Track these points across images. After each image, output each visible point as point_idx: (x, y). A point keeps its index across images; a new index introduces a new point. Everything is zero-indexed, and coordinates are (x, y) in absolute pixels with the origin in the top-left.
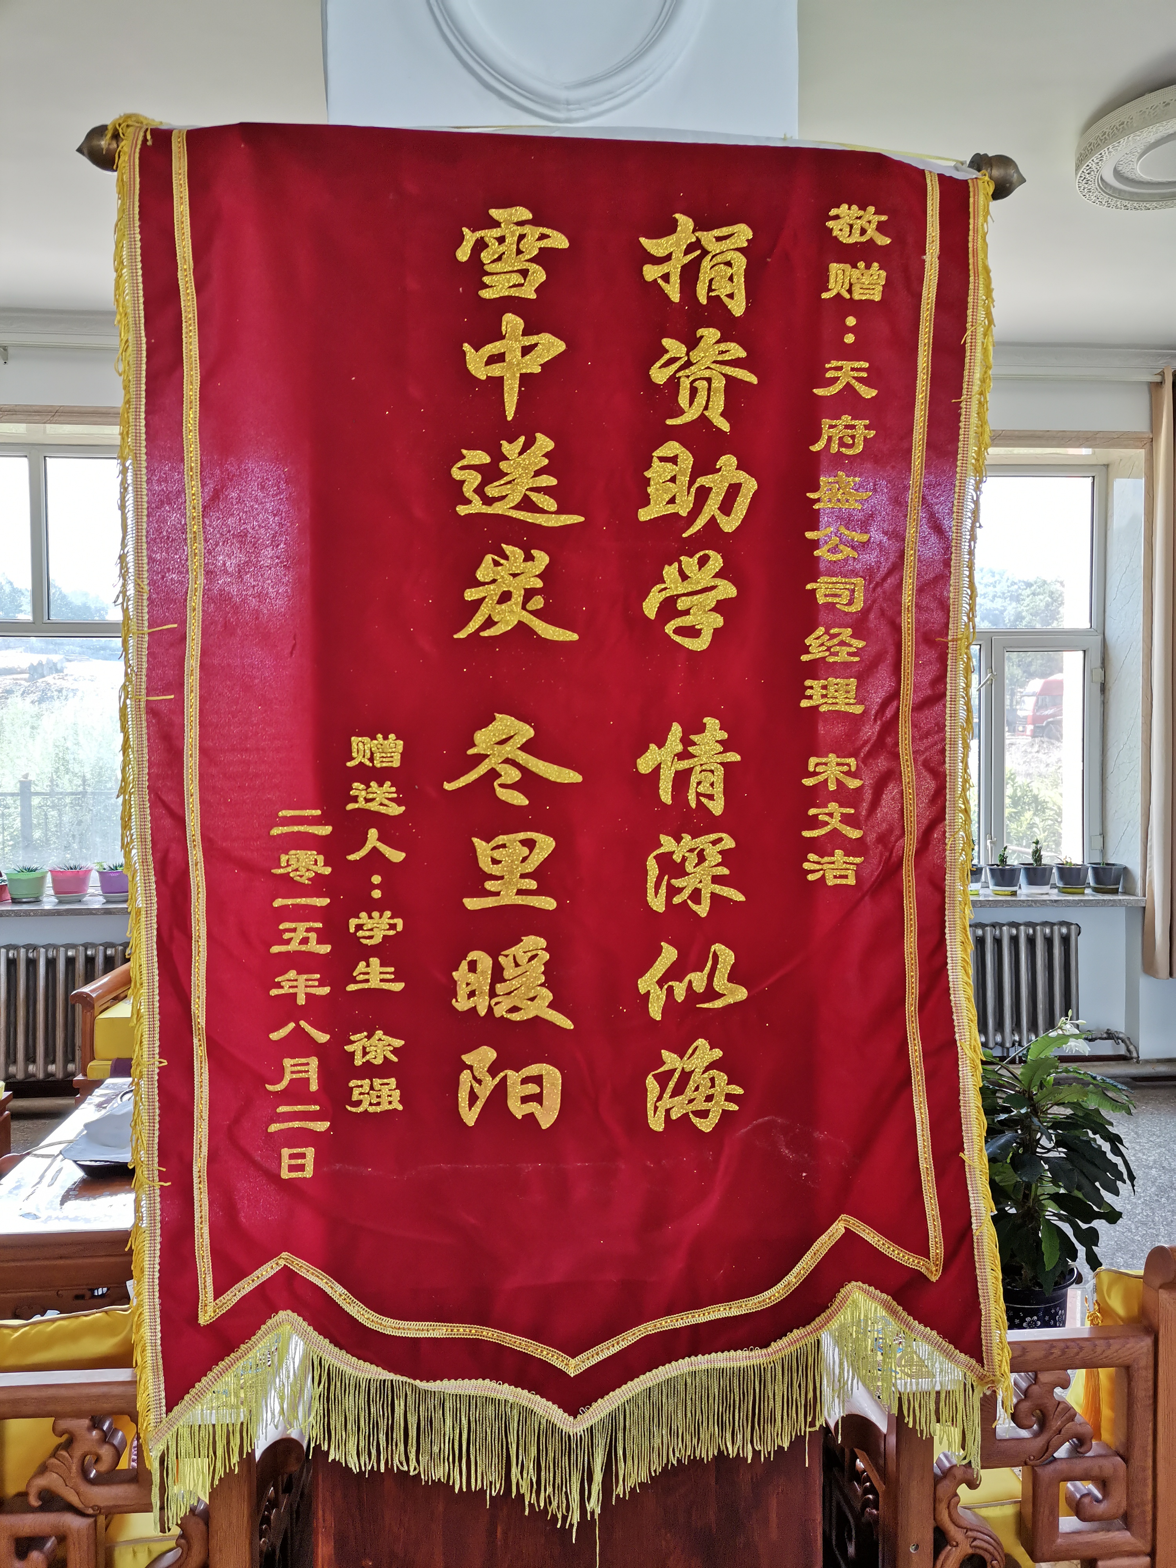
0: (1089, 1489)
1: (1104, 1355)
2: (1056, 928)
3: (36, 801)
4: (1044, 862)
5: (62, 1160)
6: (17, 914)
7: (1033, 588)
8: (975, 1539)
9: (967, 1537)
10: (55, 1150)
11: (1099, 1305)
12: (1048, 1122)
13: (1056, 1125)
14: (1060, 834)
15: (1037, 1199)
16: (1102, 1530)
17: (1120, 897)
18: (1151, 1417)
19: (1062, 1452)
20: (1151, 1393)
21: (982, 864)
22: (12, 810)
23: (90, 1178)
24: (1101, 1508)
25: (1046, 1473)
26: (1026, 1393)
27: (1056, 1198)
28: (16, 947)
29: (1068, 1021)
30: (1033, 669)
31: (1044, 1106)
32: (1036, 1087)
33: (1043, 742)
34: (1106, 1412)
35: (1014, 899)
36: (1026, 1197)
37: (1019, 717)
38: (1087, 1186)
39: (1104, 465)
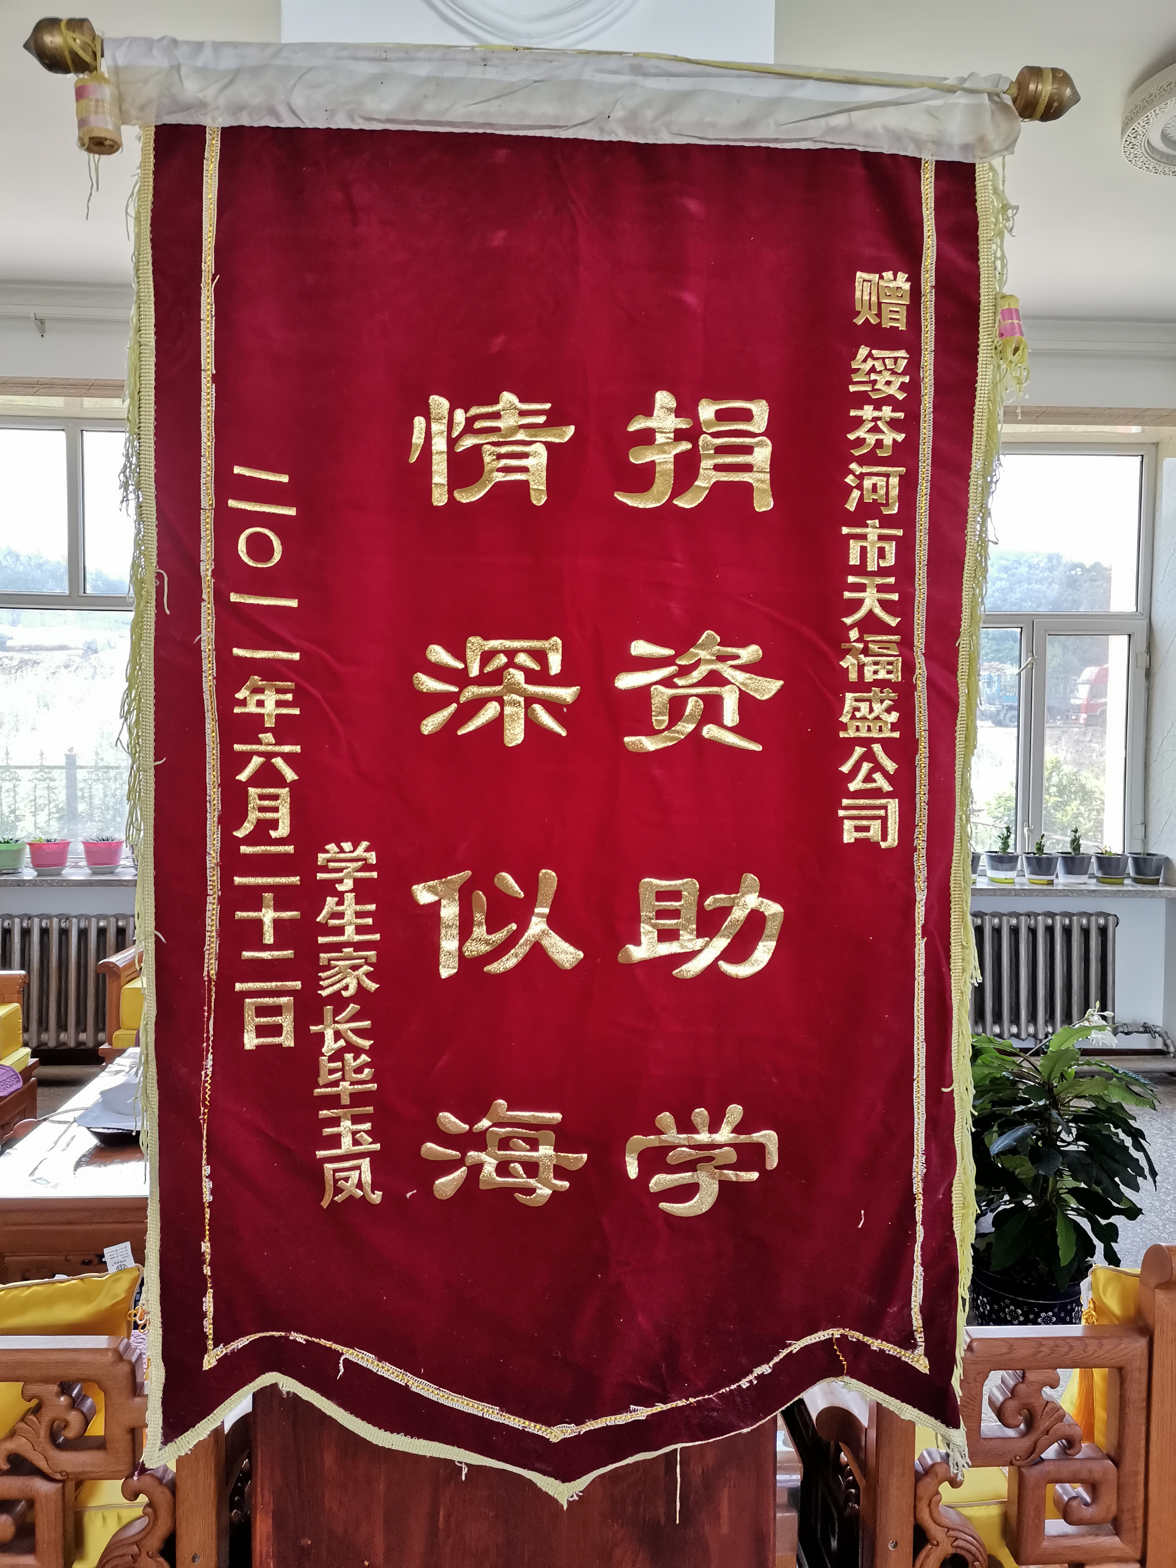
0: (1078, 1492)
1: (1098, 1355)
2: (1093, 918)
3: (81, 774)
4: (1082, 850)
5: (78, 1126)
8: (956, 1538)
9: (948, 1537)
10: (70, 1117)
11: (1094, 1303)
12: (1068, 1115)
13: (1077, 1118)
15: (1056, 1193)
16: (1090, 1535)
17: (1161, 889)
18: (1144, 1421)
19: (1050, 1453)
20: (1145, 1395)
21: (1019, 851)
22: (58, 783)
23: (103, 1146)
24: (1090, 1511)
25: (1032, 1473)
26: (1013, 1391)
27: (1074, 1192)
28: (49, 917)
31: (1064, 1099)
32: (1057, 1079)
33: (1096, 731)
34: (1100, 1414)
35: (1050, 888)
36: (1045, 1190)
37: (1072, 705)
38: (1106, 1182)
39: (1154, 444)
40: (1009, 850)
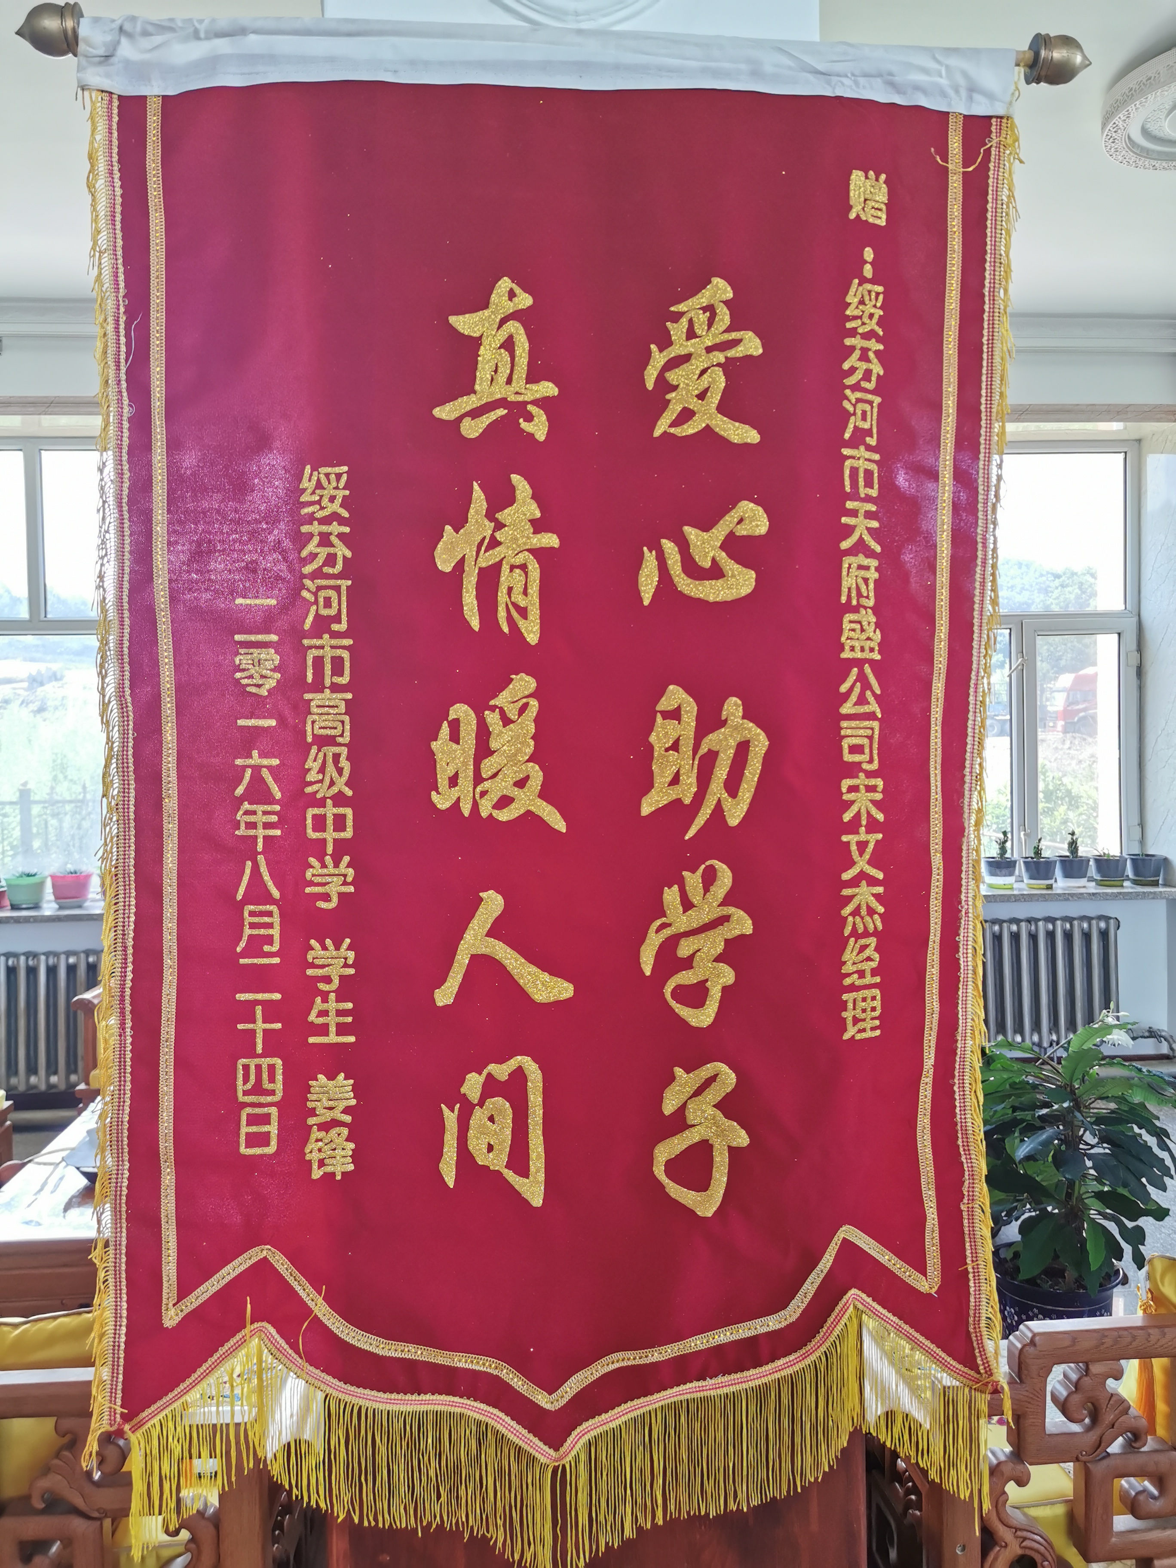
0: (1144, 1487)
1: (1160, 1344)
2: (1094, 922)
3: (36, 810)
4: (1080, 854)
5: (65, 1167)
6: (17, 920)
7: (1061, 580)
8: (1025, 1539)
9: (1017, 1537)
10: (55, 1157)
11: (1152, 1293)
12: (1091, 1117)
13: (1100, 1120)
14: (1095, 829)
15: (1080, 1199)
16: (1158, 1528)
17: (1161, 890)
19: (1116, 1447)
21: (1016, 856)
22: (10, 819)
24: (1156, 1506)
25: (1098, 1469)
26: (1077, 1385)
27: (1100, 1196)
28: (16, 955)
29: (1110, 1014)
30: (1063, 663)
31: (1087, 1100)
32: (1078, 1082)
33: (1075, 738)
34: (1161, 1407)
35: (1049, 892)
36: (1069, 1196)
37: (1049, 712)
38: (1133, 1183)
39: (1136, 440)
40: (1006, 856)
